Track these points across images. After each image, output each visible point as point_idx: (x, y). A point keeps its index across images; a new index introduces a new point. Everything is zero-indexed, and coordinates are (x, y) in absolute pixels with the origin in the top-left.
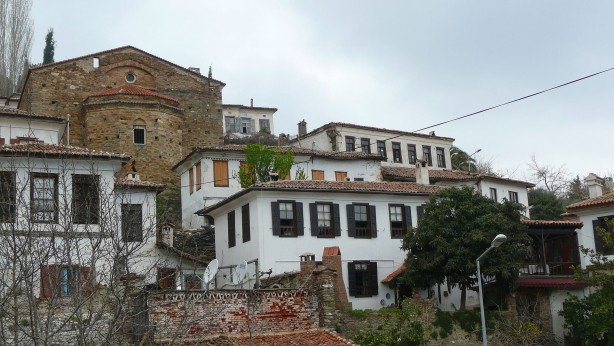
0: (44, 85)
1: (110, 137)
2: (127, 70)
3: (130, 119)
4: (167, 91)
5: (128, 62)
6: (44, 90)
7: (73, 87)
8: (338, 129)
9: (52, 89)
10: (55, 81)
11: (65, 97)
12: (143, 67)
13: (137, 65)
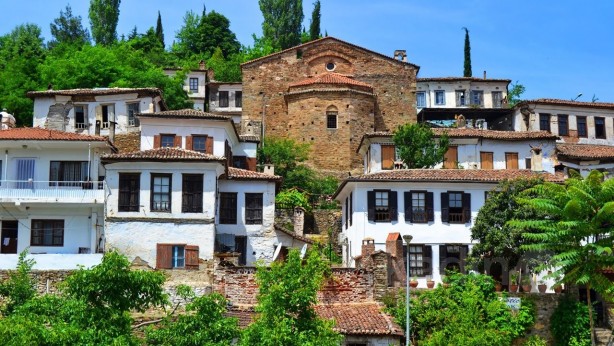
0: (253, 78)
1: (306, 123)
2: (328, 60)
3: (324, 106)
4: (363, 76)
5: (329, 53)
6: (254, 82)
7: (278, 78)
8: (531, 107)
9: (259, 82)
10: (262, 74)
11: (271, 88)
12: (341, 56)
13: (337, 54)
